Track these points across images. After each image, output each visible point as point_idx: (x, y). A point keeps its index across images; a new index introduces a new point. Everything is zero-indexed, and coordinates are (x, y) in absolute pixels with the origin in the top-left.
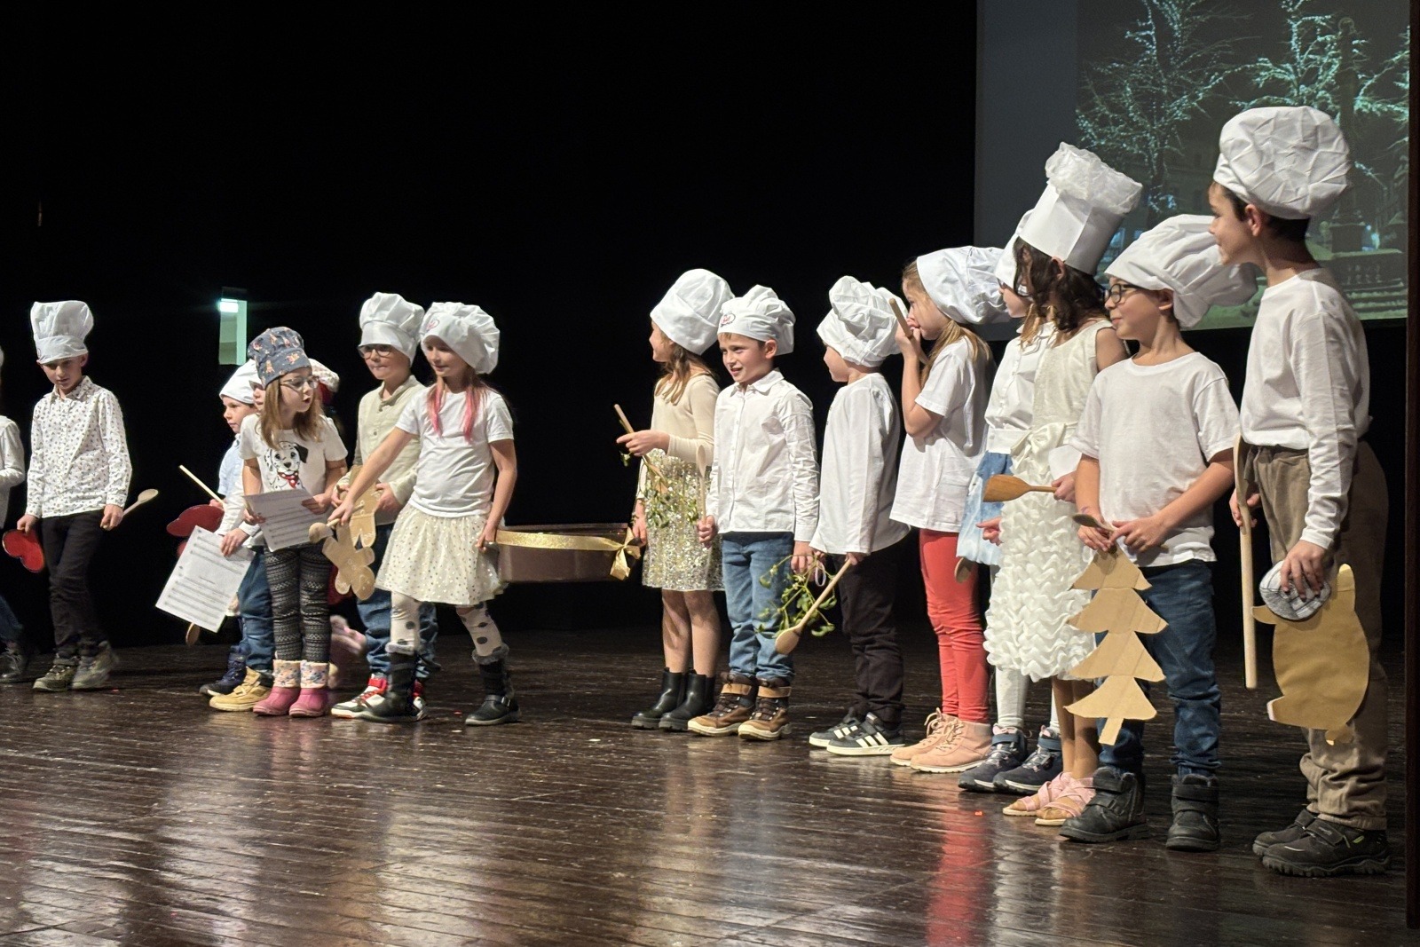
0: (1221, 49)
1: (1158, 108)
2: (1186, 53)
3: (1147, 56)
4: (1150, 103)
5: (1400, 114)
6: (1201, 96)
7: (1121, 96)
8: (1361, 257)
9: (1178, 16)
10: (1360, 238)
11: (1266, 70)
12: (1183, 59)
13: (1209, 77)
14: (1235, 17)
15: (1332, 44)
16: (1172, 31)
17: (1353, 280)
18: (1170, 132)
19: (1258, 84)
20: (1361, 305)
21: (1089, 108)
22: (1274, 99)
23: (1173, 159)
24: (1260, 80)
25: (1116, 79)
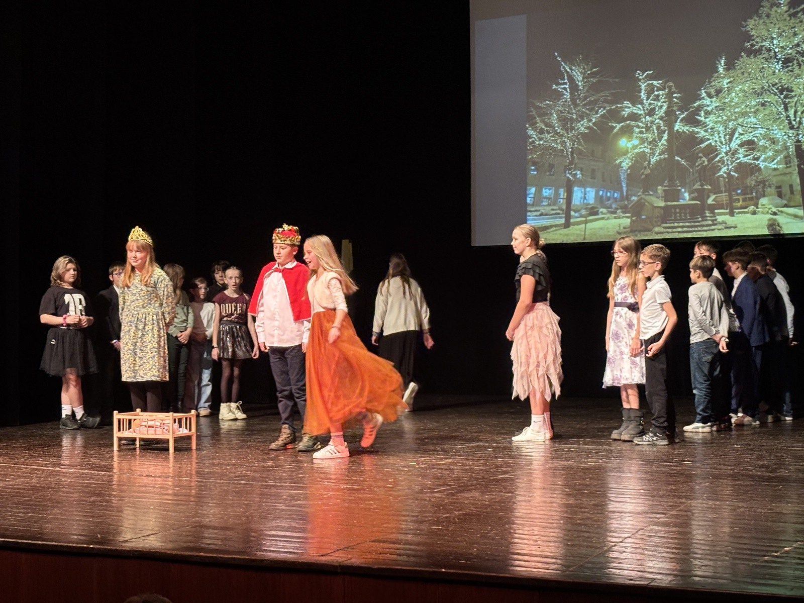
0: (604, 96)
1: (571, 126)
2: (585, 98)
3: (564, 98)
4: (567, 123)
5: (698, 133)
6: (594, 120)
7: (550, 119)
8: (679, 205)
9: (581, 78)
10: (678, 196)
11: (628, 108)
12: (584, 101)
13: (598, 111)
14: (611, 80)
15: (663, 95)
16: (578, 86)
17: (675, 217)
18: (577, 138)
19: (624, 115)
20: (680, 230)
21: (533, 125)
22: (633, 123)
23: (580, 153)
24: (625, 113)
25: (548, 110)
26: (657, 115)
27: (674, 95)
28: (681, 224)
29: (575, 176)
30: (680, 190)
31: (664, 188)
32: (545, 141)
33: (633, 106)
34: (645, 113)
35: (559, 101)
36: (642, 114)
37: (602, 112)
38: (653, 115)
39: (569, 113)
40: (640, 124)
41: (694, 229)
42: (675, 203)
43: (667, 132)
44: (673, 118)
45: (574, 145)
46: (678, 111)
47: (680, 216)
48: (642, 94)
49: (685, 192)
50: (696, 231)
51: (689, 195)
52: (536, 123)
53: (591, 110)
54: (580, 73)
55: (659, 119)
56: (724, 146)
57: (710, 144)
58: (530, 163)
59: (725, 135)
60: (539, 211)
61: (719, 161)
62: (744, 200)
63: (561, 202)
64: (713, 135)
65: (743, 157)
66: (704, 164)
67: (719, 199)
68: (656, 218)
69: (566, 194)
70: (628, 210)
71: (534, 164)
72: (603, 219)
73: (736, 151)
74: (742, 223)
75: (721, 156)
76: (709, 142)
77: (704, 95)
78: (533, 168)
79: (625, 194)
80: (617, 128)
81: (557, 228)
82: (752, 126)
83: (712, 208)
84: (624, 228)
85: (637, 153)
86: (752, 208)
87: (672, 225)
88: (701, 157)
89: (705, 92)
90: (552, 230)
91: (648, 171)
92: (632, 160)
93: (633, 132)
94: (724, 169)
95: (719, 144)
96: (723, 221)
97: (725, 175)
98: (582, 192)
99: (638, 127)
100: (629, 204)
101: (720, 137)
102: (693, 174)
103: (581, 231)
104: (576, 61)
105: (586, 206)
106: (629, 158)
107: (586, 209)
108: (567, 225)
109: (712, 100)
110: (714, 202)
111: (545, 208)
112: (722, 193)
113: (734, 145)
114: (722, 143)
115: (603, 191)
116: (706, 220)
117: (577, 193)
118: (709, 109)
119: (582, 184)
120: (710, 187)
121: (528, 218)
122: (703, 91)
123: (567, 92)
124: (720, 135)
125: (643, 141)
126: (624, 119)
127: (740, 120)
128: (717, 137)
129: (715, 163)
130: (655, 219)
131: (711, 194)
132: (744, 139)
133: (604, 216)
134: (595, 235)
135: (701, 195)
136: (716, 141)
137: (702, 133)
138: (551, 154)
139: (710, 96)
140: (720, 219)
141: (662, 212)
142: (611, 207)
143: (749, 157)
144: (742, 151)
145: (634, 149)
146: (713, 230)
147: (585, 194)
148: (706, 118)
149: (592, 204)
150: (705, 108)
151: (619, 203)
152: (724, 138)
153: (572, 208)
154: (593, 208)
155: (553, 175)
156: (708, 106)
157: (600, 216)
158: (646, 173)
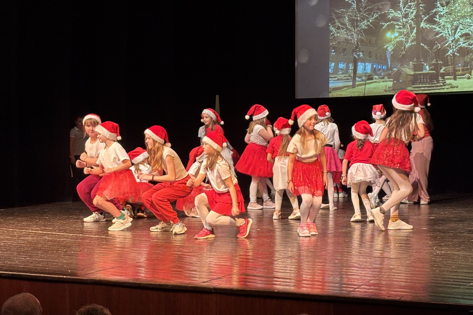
0: (377, 6)
1: (357, 24)
2: (366, 7)
3: (353, 7)
4: (354, 23)
5: (435, 28)
6: (371, 20)
7: (344, 20)
8: (423, 73)
10: (422, 67)
11: (393, 14)
12: (365, 9)
13: (373, 15)
15: (413, 6)
17: (421, 81)
18: (360, 32)
19: (389, 18)
20: (423, 89)
21: (333, 24)
22: (395, 23)
23: (362, 41)
24: (390, 17)
25: (343, 14)
26: (410, 17)
27: (421, 5)
28: (424, 85)
29: (359, 55)
30: (423, 64)
31: (413, 63)
32: (340, 34)
33: (395, 12)
34: (402, 17)
35: (349, 9)
36: (400, 17)
37: (376, 16)
38: (408, 18)
39: (355, 16)
40: (399, 23)
41: (431, 88)
42: (420, 72)
43: (416, 28)
44: (420, 19)
45: (358, 36)
46: (423, 15)
47: (423, 80)
48: (401, 5)
49: (427, 65)
50: (433, 90)
51: (429, 67)
52: (335, 23)
53: (369, 14)
55: (411, 20)
56: (451, 37)
57: (443, 35)
58: (331, 48)
59: (452, 30)
60: (337, 77)
61: (448, 46)
62: (463, 70)
63: (350, 72)
64: (444, 30)
65: (462, 43)
66: (438, 48)
67: (447, 70)
68: (409, 81)
69: (353, 67)
70: (391, 77)
71: (334, 48)
72: (376, 82)
73: (458, 40)
74: (461, 84)
75: (449, 43)
76: (442, 34)
77: (439, 5)
79: (389, 67)
80: (385, 26)
81: (348, 88)
82: (468, 24)
83: (443, 75)
84: (389, 88)
85: (397, 42)
86: (467, 75)
87: (418, 86)
88: (436, 44)
89: (439, 3)
90: (344, 89)
91: (404, 53)
92: (394, 46)
93: (395, 28)
94: (451, 51)
95: (448, 36)
96: (449, 83)
97: (451, 55)
98: (363, 66)
99: (398, 25)
100: (392, 73)
101: (448, 31)
102: (432, 54)
103: (362, 90)
105: (366, 74)
106: (392, 44)
107: (366, 76)
108: (354, 86)
109: (444, 8)
110: (444, 72)
111: (340, 75)
112: (449, 66)
113: (457, 36)
114: (449, 35)
115: (376, 65)
116: (440, 83)
117: (360, 66)
118: (442, 13)
119: (363, 61)
120: (442, 63)
121: (330, 82)
122: (438, 3)
123: (354, 3)
124: (449, 30)
125: (401, 34)
126: (389, 21)
127: (461, 21)
128: (447, 31)
129: (445, 47)
130: (407, 82)
131: (442, 67)
132: (463, 33)
133: (376, 80)
134: (371, 92)
135: (436, 67)
136: (446, 34)
137: (438, 29)
138: (344, 42)
139: (442, 5)
140: (448, 82)
141: (412, 77)
142: (381, 75)
143: (466, 44)
144: (462, 40)
145: (396, 39)
146: (443, 89)
147: (365, 67)
148: (440, 19)
149: (369, 73)
150: (440, 13)
151: (386, 72)
152: (451, 32)
153: (357, 75)
154: (370, 75)
155: (346, 55)
156: (441, 12)
157: (374, 80)
158: (402, 53)
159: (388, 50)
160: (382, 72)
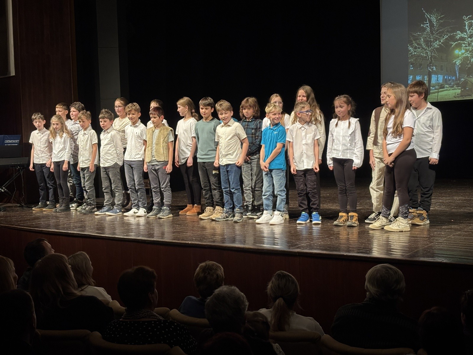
0: (446, 29)
1: (430, 44)
2: (438, 30)
3: (427, 31)
4: (428, 43)
6: (442, 41)
7: (420, 41)
9: (435, 21)
11: (459, 34)
12: (436, 32)
13: (444, 36)
14: (450, 21)
16: (434, 24)
18: (434, 50)
21: (411, 44)
22: (462, 42)
23: (435, 57)
24: (458, 37)
25: (419, 37)
29: (433, 68)
32: (417, 53)
33: (461, 33)
34: (468, 37)
35: (424, 32)
36: (465, 38)
37: (446, 37)
39: (429, 38)
40: (465, 42)
45: (432, 54)
48: (466, 27)
52: (413, 44)
53: (440, 36)
54: (435, 18)
58: (410, 64)
69: (428, 79)
70: (459, 85)
71: (412, 64)
72: (447, 90)
78: (411, 66)
79: (458, 77)
80: (454, 45)
84: (458, 94)
85: (464, 57)
91: (469, 66)
93: (462, 47)
98: (436, 77)
99: (464, 44)
100: (460, 82)
103: (435, 96)
104: (433, 12)
105: (438, 84)
106: (460, 59)
107: (438, 85)
115: (447, 76)
117: (434, 78)
119: (436, 73)
123: (428, 28)
125: (467, 51)
126: (457, 40)
133: (447, 89)
134: (443, 98)
138: (420, 59)
142: (451, 84)
145: (462, 55)
147: (438, 78)
149: (441, 83)
151: (455, 82)
153: (431, 85)
154: (442, 85)
155: (421, 69)
157: (445, 89)
158: (468, 66)
159: (457, 64)
160: (452, 82)
